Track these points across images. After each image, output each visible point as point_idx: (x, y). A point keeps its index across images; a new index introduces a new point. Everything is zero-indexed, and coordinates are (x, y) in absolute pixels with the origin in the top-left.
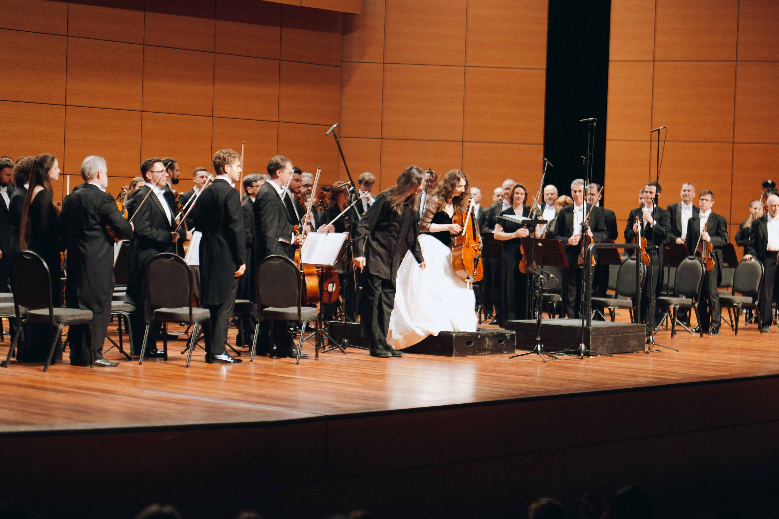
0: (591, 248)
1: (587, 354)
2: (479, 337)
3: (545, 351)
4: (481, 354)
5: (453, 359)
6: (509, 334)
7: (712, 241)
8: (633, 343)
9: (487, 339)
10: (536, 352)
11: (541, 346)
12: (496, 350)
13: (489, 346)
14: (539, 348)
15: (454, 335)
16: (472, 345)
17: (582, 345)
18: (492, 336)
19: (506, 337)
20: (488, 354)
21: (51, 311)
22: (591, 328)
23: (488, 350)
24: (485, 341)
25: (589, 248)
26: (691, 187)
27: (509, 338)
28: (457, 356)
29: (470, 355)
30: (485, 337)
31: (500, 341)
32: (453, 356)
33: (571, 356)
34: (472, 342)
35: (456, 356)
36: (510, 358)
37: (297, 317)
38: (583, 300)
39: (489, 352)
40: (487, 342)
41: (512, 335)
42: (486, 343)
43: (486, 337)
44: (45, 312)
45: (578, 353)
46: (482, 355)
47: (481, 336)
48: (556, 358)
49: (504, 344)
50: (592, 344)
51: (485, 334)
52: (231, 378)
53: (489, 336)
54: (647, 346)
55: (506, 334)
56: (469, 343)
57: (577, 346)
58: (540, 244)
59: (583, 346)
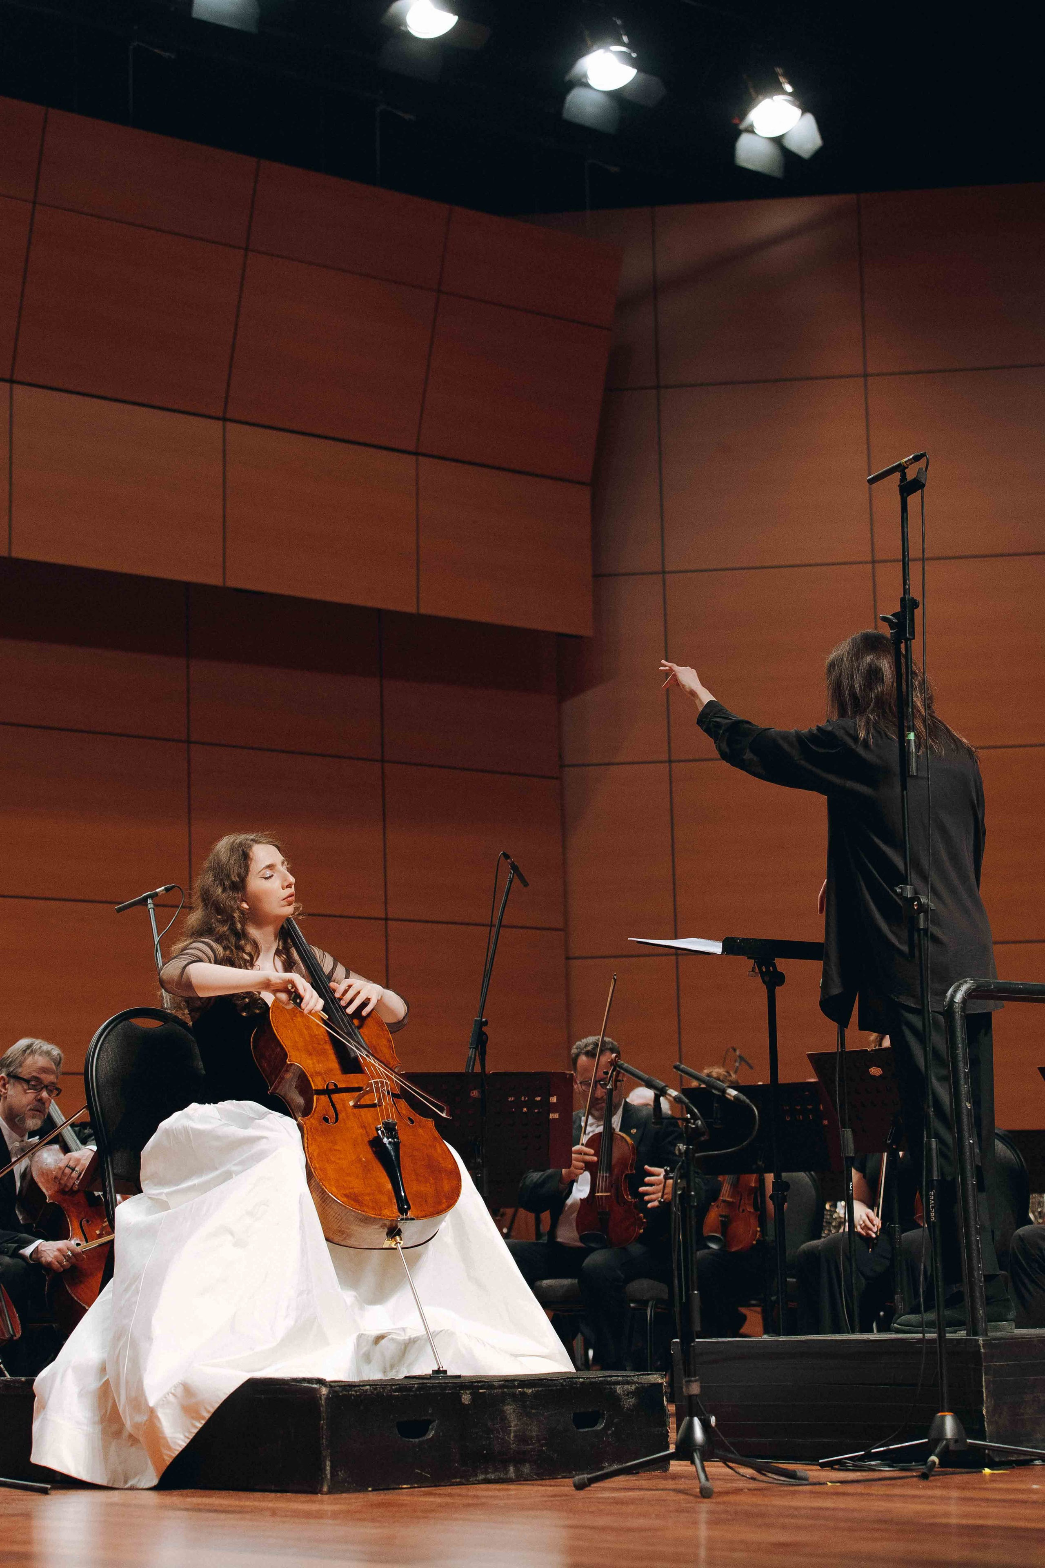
0: (959, 997)
1: (970, 1459)
2: (466, 1398)
4: (481, 1477)
6: (633, 1387)
9: (509, 1409)
11: (705, 1425)
12: (565, 1458)
13: (522, 1439)
14: (699, 1436)
15: (324, 1391)
16: (431, 1434)
17: (943, 1417)
18: (535, 1396)
19: (614, 1400)
20: (520, 1479)
22: (981, 1342)
23: (518, 1459)
24: (504, 1419)
25: (953, 996)
27: (631, 1401)
28: (347, 1491)
29: (419, 1481)
30: (502, 1399)
31: (590, 1419)
32: (325, 1489)
33: (903, 1469)
34: (430, 1422)
35: (337, 1488)
36: (580, 1487)
38: (932, 1214)
39: (526, 1469)
40: (514, 1423)
41: (647, 1391)
42: (505, 1428)
43: (503, 1402)
46: (488, 1481)
47: (475, 1396)
48: (792, 1475)
49: (607, 1428)
50: (995, 1410)
51: (501, 1387)
53: (523, 1394)
55: (618, 1383)
56: (421, 1428)
57: (924, 1420)
58: (875, 1071)
59: (949, 1424)
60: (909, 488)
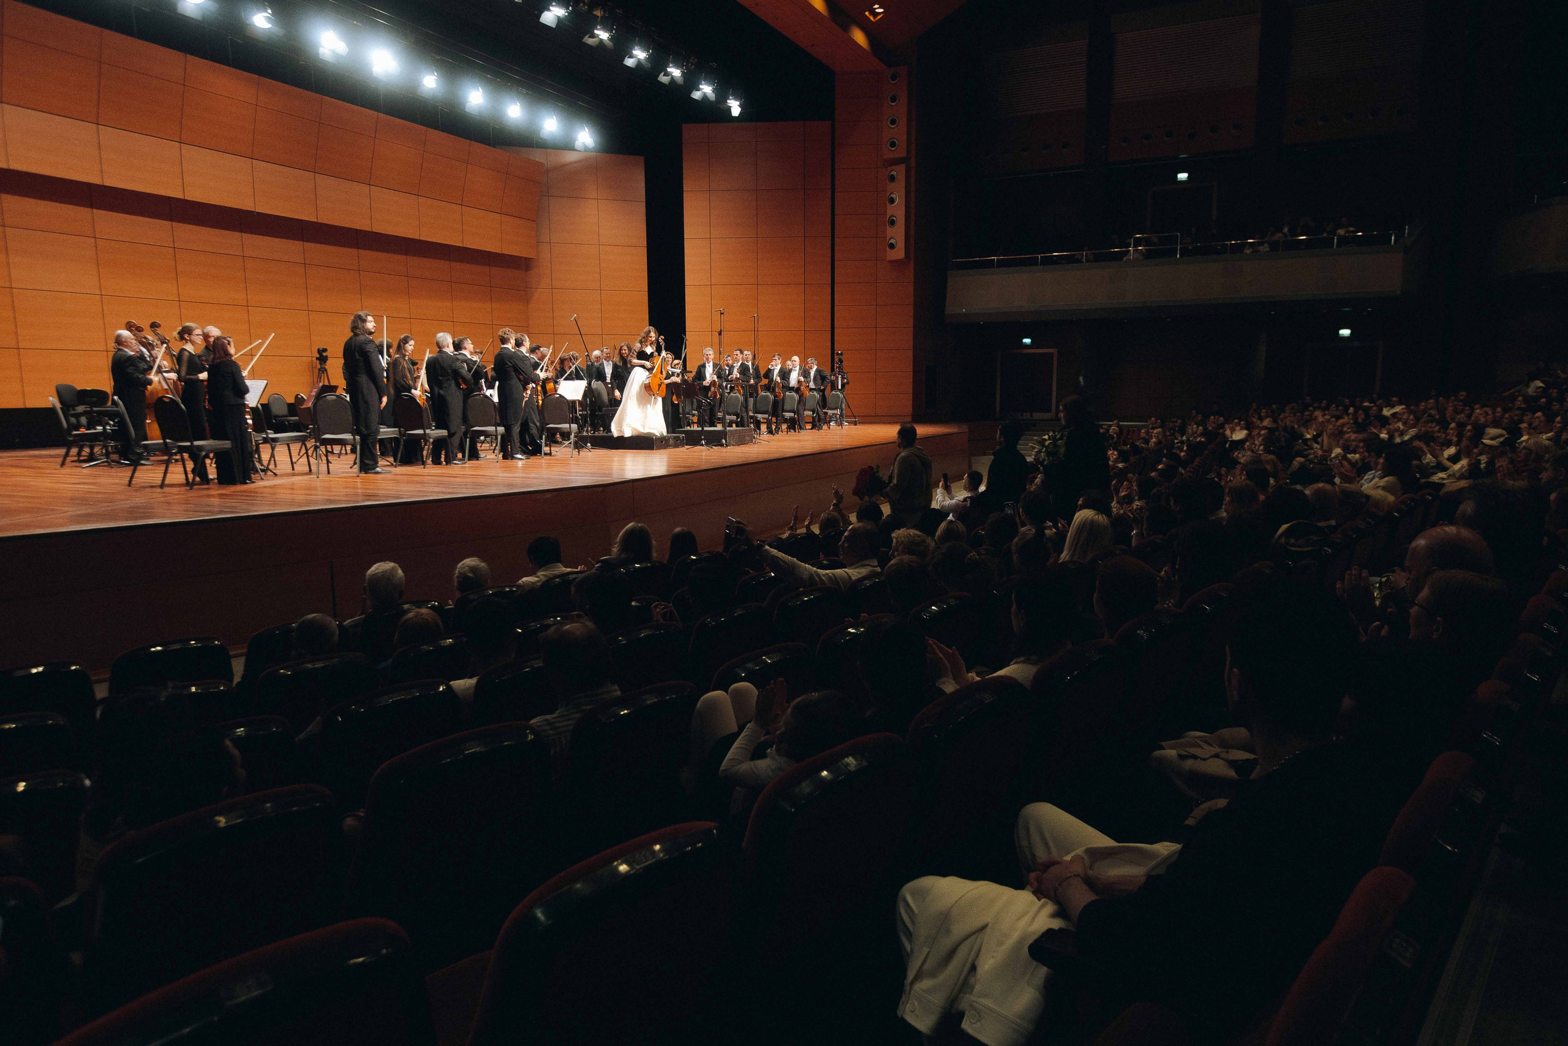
1: (727, 446)
3: (707, 444)
4: (668, 448)
5: (655, 451)
7: (781, 382)
8: (747, 438)
10: (702, 445)
12: (676, 446)
13: (672, 443)
14: (704, 443)
20: (672, 448)
21: (425, 431)
22: (727, 431)
23: (671, 446)
26: (749, 353)
28: (657, 449)
29: (663, 448)
32: (655, 449)
33: (719, 447)
37: (569, 430)
41: (683, 437)
42: (670, 442)
44: (420, 432)
45: (722, 445)
48: (712, 448)
49: (679, 442)
50: (728, 439)
52: (524, 467)
54: (754, 440)
57: (720, 441)
59: (724, 441)
60: (721, 314)
